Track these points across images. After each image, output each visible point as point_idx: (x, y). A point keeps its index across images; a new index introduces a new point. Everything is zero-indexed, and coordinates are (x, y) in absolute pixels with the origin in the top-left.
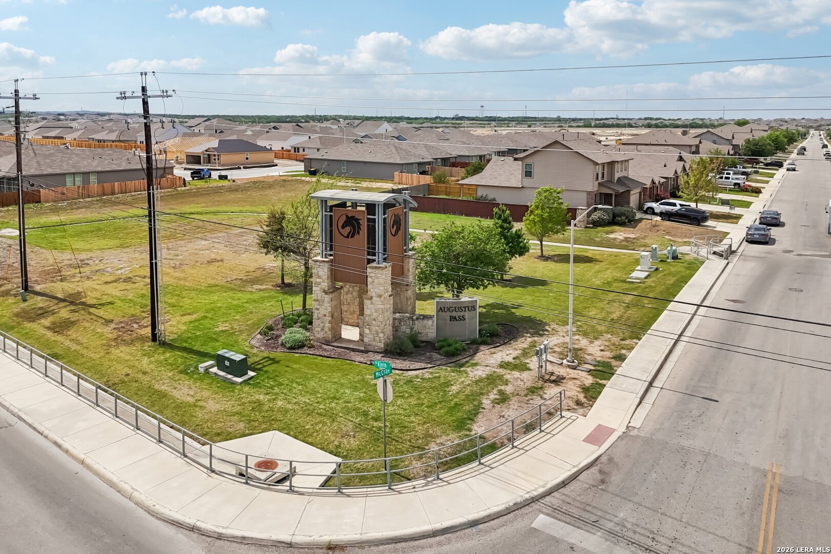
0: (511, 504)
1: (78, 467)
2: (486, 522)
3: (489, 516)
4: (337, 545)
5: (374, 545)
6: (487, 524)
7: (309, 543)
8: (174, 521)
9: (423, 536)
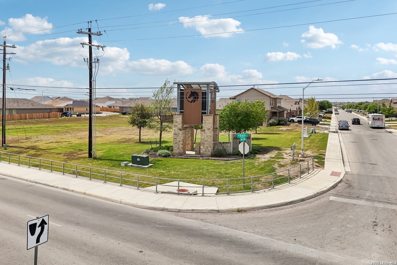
0: (316, 193)
1: (83, 196)
2: (307, 200)
3: (308, 197)
4: (242, 210)
5: (260, 209)
6: (308, 200)
7: (228, 209)
8: (151, 208)
9: (282, 205)
